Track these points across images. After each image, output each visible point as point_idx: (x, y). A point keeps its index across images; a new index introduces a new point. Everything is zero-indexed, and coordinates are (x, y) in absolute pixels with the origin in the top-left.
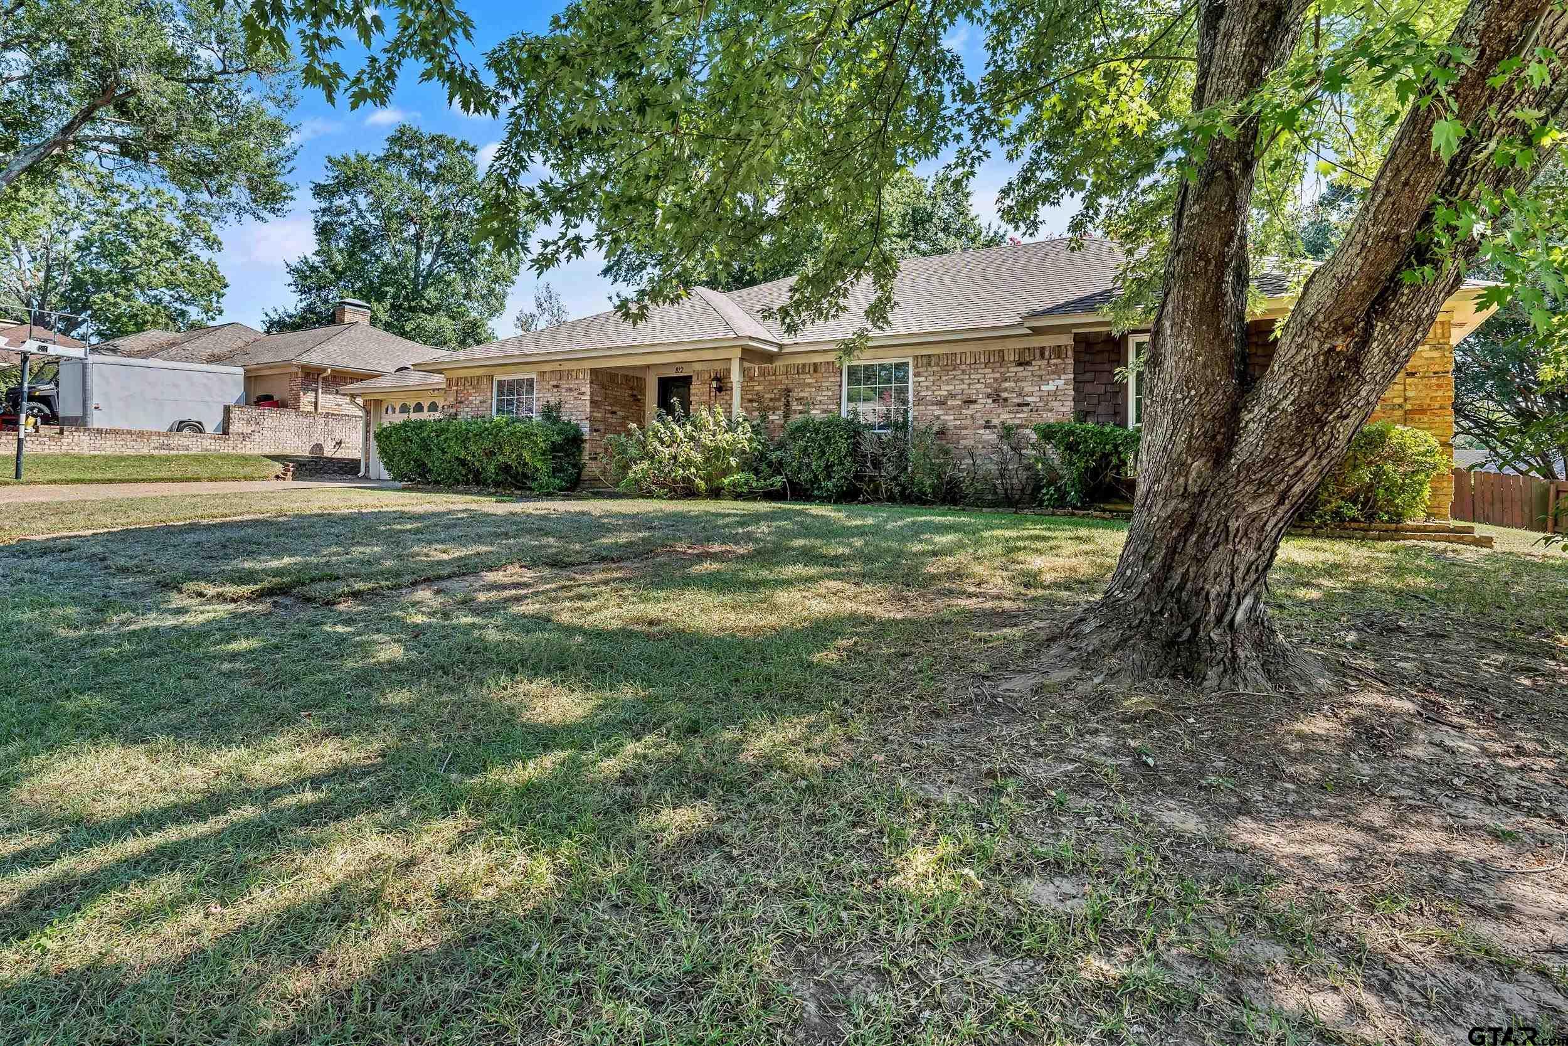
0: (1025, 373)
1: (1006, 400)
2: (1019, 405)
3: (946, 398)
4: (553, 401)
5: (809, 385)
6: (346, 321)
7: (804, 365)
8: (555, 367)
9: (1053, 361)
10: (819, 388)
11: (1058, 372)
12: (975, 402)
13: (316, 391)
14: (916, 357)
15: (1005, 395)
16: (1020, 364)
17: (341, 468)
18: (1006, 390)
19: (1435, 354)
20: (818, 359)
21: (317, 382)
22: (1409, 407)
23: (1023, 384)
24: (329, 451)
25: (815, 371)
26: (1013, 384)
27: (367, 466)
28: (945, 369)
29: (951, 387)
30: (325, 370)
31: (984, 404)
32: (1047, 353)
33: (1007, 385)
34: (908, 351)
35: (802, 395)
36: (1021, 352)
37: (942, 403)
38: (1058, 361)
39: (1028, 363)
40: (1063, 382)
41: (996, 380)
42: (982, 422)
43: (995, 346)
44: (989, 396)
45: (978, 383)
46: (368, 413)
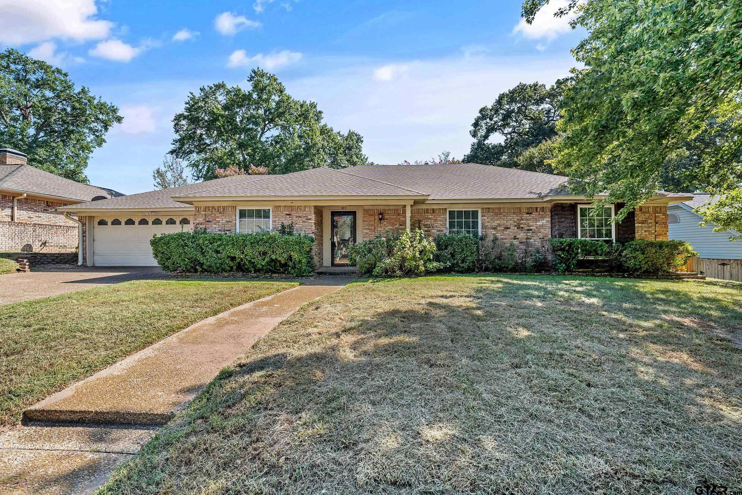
0: (530, 217)
1: (522, 228)
2: (528, 230)
3: (497, 226)
4: (287, 223)
5: (429, 218)
6: (8, 163)
7: (427, 210)
8: (289, 204)
9: (541, 213)
10: (435, 220)
11: (543, 217)
12: (509, 228)
13: (12, 208)
14: (483, 209)
15: (522, 226)
16: (528, 214)
17: (53, 260)
18: (522, 224)
19: (664, 217)
20: (435, 207)
21: (13, 202)
22: (656, 234)
23: (529, 222)
24: (37, 249)
25: (433, 212)
26: (525, 222)
27: (84, 259)
28: (496, 214)
29: (499, 222)
30: (21, 194)
31: (514, 229)
32: (538, 210)
33: (523, 222)
34: (480, 206)
35: (426, 223)
36: (528, 208)
37: (495, 229)
38: (543, 213)
39: (531, 213)
40: (546, 221)
41: (518, 219)
42: (513, 237)
43: (518, 206)
44: (515, 226)
45: (511, 220)
46: (84, 225)
